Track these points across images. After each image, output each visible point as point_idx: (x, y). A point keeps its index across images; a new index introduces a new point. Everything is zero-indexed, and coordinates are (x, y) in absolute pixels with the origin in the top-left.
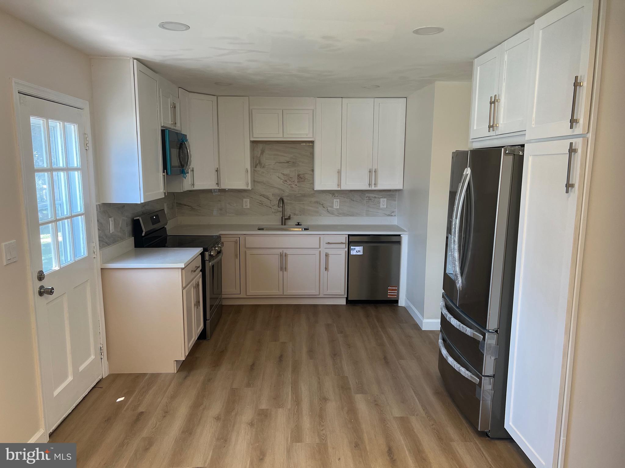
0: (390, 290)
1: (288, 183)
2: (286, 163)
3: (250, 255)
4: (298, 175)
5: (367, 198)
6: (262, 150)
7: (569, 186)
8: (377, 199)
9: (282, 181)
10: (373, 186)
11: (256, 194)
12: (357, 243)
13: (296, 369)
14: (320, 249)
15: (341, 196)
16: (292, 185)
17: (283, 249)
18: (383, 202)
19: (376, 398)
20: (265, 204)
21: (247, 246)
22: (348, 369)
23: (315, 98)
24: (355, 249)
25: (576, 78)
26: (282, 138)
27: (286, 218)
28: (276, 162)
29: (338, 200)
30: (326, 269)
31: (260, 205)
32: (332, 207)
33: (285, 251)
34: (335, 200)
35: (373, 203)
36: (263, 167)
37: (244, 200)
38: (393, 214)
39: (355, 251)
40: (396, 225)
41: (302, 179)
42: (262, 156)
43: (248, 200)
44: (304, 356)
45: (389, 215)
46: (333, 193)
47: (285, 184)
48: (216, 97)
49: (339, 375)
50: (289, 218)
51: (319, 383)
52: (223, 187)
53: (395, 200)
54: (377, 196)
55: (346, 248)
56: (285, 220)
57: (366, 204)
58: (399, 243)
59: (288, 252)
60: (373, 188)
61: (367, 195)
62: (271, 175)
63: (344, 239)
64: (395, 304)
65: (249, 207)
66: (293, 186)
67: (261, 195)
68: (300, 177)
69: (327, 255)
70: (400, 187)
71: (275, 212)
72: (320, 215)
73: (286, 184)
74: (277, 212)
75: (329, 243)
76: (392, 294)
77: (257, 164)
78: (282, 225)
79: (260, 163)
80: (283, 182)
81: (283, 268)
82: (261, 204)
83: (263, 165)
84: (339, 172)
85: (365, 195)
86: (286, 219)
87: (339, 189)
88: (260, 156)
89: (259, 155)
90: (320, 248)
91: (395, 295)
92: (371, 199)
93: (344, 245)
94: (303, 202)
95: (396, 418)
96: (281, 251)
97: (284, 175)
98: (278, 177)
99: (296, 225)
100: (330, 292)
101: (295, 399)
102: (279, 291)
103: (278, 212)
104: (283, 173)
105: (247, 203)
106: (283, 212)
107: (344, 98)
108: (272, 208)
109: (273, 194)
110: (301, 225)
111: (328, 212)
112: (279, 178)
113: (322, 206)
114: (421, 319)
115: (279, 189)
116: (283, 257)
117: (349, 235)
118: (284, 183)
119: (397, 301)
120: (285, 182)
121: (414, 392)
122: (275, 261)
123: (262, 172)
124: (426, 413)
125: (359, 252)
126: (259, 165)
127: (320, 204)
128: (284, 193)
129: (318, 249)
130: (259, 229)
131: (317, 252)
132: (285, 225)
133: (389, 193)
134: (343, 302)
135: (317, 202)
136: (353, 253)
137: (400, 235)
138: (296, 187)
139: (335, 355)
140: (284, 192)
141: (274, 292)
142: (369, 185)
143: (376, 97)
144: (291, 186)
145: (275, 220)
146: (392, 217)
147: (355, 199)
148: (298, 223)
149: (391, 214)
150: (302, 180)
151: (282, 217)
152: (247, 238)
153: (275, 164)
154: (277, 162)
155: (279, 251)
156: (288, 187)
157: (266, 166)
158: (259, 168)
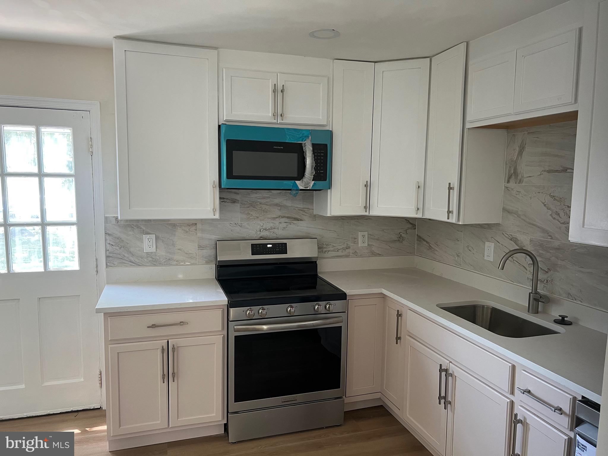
1: (560, 219)
6: (521, 146)
9: (550, 212)
11: (505, 236)
28: (543, 169)
36: (520, 181)
37: (487, 244)
42: (520, 158)
43: (492, 245)
47: (555, 221)
48: (428, 61)
62: (531, 198)
65: (493, 260)
67: (511, 240)
73: (558, 220)
77: (511, 175)
79: (516, 173)
80: (551, 215)
83: (519, 177)
88: (517, 158)
97: (555, 200)
98: (544, 203)
104: (554, 195)
105: (489, 251)
108: (527, 270)
109: (531, 240)
112: (545, 205)
115: (544, 231)
118: (554, 218)
120: (555, 216)
123: (518, 192)
126: (513, 177)
128: (552, 240)
140: (552, 238)
153: (541, 175)
154: (545, 171)
156: (560, 228)
157: (525, 180)
158: (512, 185)
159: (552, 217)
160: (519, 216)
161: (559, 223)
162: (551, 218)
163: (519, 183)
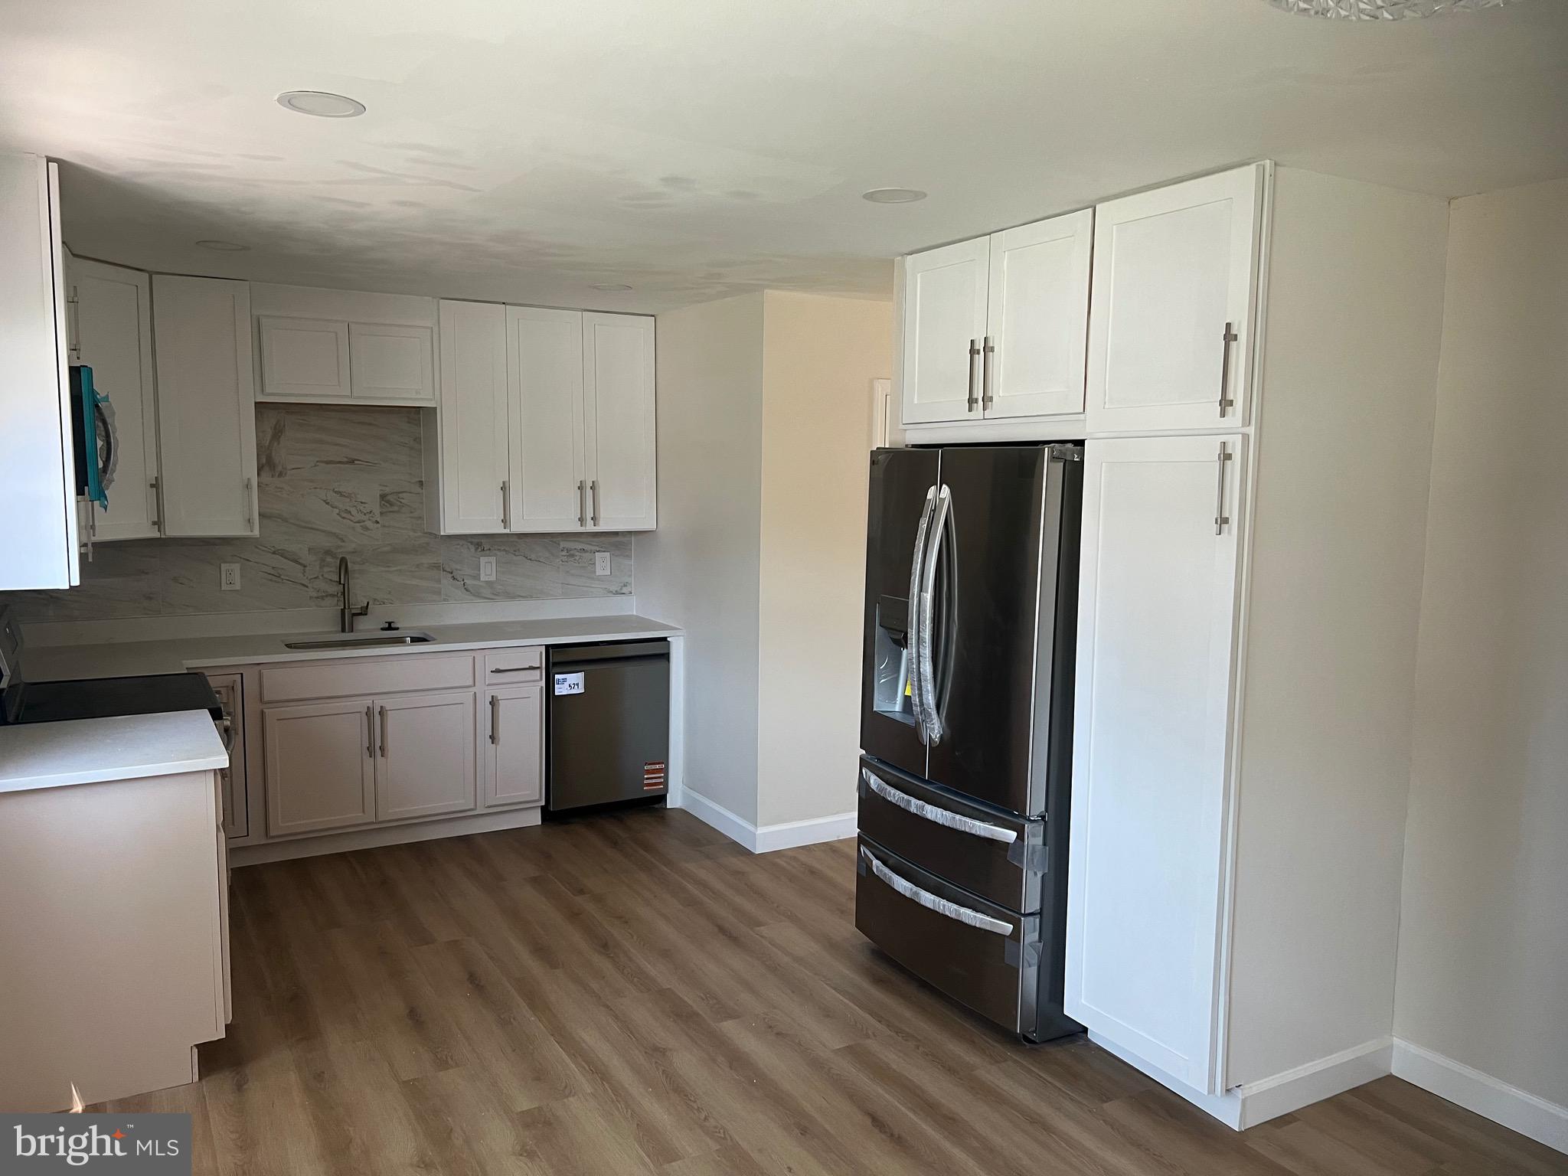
0: (648, 772)
1: (352, 518)
2: (347, 463)
3: (278, 720)
4: (383, 497)
5: (564, 553)
6: (275, 428)
7: (1224, 521)
8: (587, 554)
9: (337, 511)
10: (590, 523)
11: (260, 549)
12: (569, 666)
13: (535, 999)
14: (473, 690)
15: (499, 550)
16: (366, 523)
17: (372, 697)
18: (603, 563)
19: (766, 1020)
20: (287, 576)
21: (266, 699)
22: (658, 972)
23: (435, 300)
24: (565, 680)
25: (1228, 325)
26: (347, 396)
27: (354, 611)
28: (317, 459)
29: (493, 559)
30: (493, 738)
31: (271, 580)
32: (477, 577)
33: (379, 702)
34: (483, 560)
35: (577, 565)
36: (280, 475)
37: (224, 567)
38: (624, 590)
39: (566, 684)
40: (633, 615)
41: (392, 505)
42: (276, 444)
43: (236, 567)
44: (534, 966)
45: (617, 593)
46: (481, 543)
47: (345, 521)
48: (147, 275)
49: (650, 990)
50: (364, 612)
51: (616, 1017)
52: (171, 531)
53: (629, 557)
54: (586, 547)
55: (541, 679)
56: (349, 617)
57: (561, 566)
58: (666, 656)
59: (388, 703)
60: (590, 527)
61: (563, 544)
62: (303, 495)
63: (537, 658)
64: (656, 806)
65: (238, 588)
66: (369, 524)
67: (274, 553)
68: (388, 502)
69: (493, 702)
70: (651, 525)
71: (318, 598)
72: (445, 600)
73: (349, 520)
74: (322, 598)
75: (498, 671)
76: (654, 781)
77: (263, 467)
78: (343, 630)
79: (270, 462)
80: (338, 514)
81: (375, 747)
82: (276, 576)
83: (280, 468)
84: (504, 488)
85: (559, 544)
86: (354, 615)
87: (507, 531)
88: (270, 444)
89: (268, 442)
90: (474, 686)
91: (660, 783)
92: (573, 556)
93: (538, 672)
94: (399, 568)
95: (836, 1052)
96: (368, 702)
97: (342, 495)
98: (324, 501)
99: (383, 629)
100: (502, 797)
101: (587, 1068)
102: (364, 812)
103: (327, 596)
104: (341, 490)
105: (232, 575)
106: (344, 593)
107: (508, 304)
108: (307, 587)
109: (309, 549)
110: (397, 629)
111: (467, 590)
112: (327, 503)
113: (451, 575)
114: (751, 828)
115: (329, 534)
116: (375, 718)
117: (547, 647)
118: (344, 518)
119: (662, 798)
120: (344, 515)
121: (835, 989)
122: (352, 731)
123: (278, 488)
124: (888, 1026)
125: (576, 687)
126: (267, 467)
127: (444, 570)
128: (343, 544)
129: (471, 689)
130: (289, 646)
131: (467, 697)
132: (352, 631)
133: (617, 541)
134: (535, 819)
135: (436, 567)
136: (560, 690)
137: (665, 639)
138: (377, 528)
139: (605, 946)
140: (344, 541)
141: (354, 816)
142: (581, 520)
143: (586, 308)
144: (361, 524)
145: (321, 621)
146: (623, 597)
147: (533, 557)
148: (390, 623)
149: (621, 589)
150: (395, 508)
151: (343, 611)
152: (265, 672)
153: (315, 466)
154: (321, 462)
155: (363, 704)
156: (353, 528)
157: (288, 472)
158: (266, 478)
159: (341, 516)
160: (285, 520)
161: (352, 523)
162: (339, 518)
163: (279, 476)
